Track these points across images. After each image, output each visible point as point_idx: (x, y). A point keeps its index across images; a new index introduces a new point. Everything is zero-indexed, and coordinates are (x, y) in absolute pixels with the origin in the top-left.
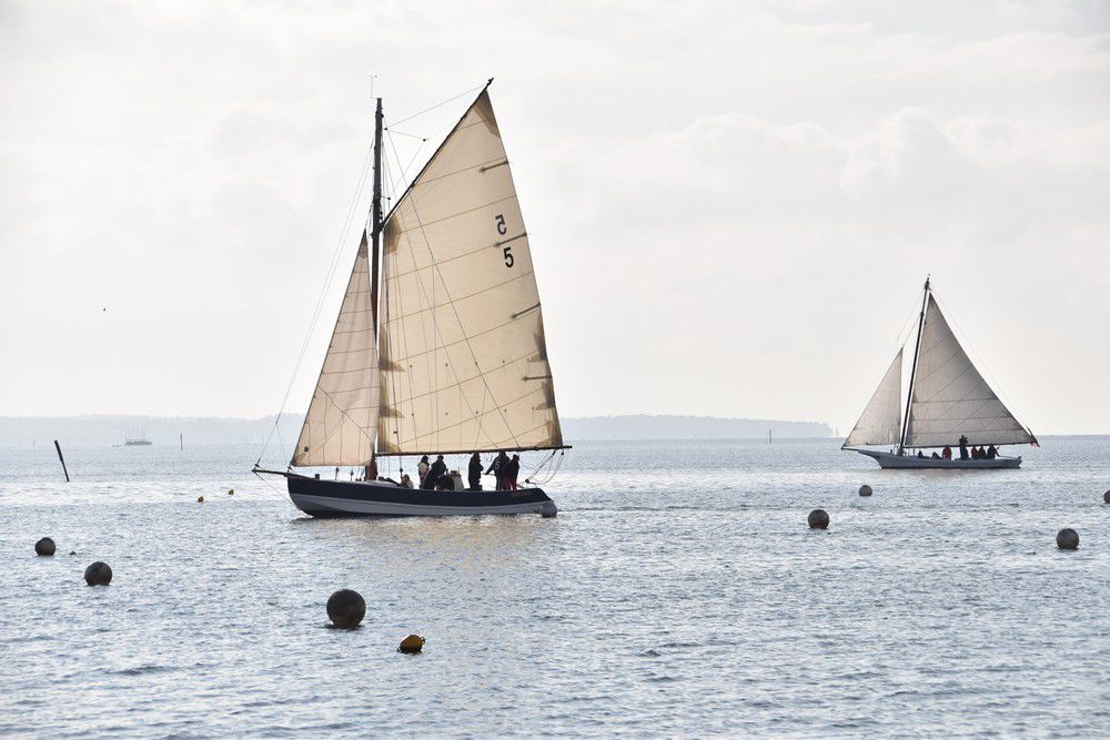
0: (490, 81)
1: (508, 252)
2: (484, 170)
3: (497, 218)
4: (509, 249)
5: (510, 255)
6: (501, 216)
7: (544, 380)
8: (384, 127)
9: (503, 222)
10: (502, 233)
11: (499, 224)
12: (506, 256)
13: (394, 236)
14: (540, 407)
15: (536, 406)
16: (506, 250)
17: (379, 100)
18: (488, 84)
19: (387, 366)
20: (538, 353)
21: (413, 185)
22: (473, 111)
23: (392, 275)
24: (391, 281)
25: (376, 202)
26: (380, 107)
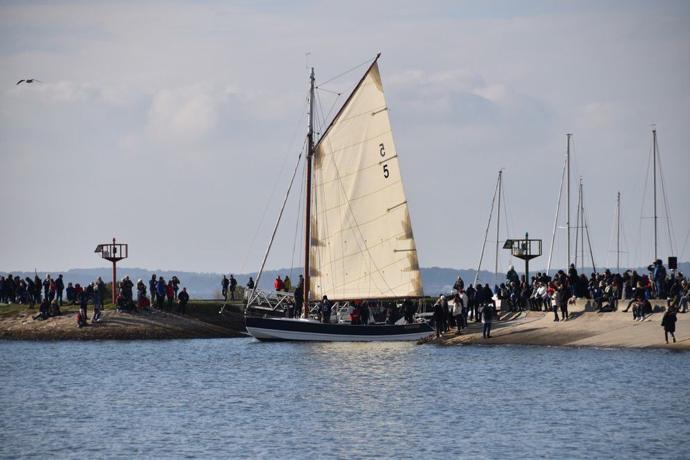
0: (379, 56)
1: (386, 168)
2: (373, 114)
3: (380, 145)
4: (386, 166)
5: (387, 170)
6: (382, 145)
7: (410, 252)
8: (315, 87)
9: (383, 149)
10: (383, 156)
11: (381, 150)
12: (385, 170)
13: (320, 157)
14: (406, 270)
15: (403, 270)
16: (384, 167)
17: (313, 69)
18: (378, 58)
19: (316, 243)
20: (404, 234)
21: (332, 124)
22: (368, 75)
23: (319, 183)
24: (318, 188)
25: (310, 136)
26: (313, 74)
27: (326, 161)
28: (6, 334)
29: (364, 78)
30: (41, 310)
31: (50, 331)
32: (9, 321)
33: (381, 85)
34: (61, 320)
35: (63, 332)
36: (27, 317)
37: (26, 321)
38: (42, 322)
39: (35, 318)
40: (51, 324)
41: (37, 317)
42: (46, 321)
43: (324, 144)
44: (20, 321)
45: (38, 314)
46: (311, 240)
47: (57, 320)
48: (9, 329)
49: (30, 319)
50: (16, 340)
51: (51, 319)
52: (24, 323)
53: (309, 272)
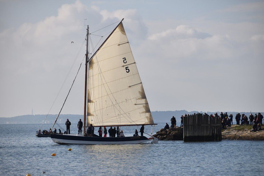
0: (123, 19)
1: (127, 68)
2: (119, 45)
3: (123, 59)
4: (128, 67)
6: (125, 58)
7: (144, 105)
8: (89, 33)
9: (126, 60)
10: (125, 63)
11: (124, 60)
12: (126, 70)
13: (92, 64)
14: (143, 112)
15: (141, 112)
16: (126, 68)
17: (88, 26)
18: (122, 20)
19: (89, 101)
20: (141, 97)
21: (98, 50)
22: (117, 28)
23: (91, 75)
24: (91, 78)
25: (87, 55)
26: (88, 28)
27: (95, 66)
28: (239, 138)
29: (115, 29)
30: (253, 128)
31: (257, 136)
32: (240, 132)
33: (125, 32)
34: (262, 132)
35: (263, 137)
36: (248, 131)
37: (247, 132)
38: (254, 133)
39: (251, 131)
40: (257, 134)
41: (252, 131)
42: (255, 132)
43: (94, 58)
44: (245, 132)
45: (252, 129)
46: (87, 100)
47: (260, 132)
48: (240, 136)
49: (249, 132)
50: (244, 140)
51: (257, 131)
52: (247, 133)
53: (87, 114)
